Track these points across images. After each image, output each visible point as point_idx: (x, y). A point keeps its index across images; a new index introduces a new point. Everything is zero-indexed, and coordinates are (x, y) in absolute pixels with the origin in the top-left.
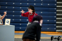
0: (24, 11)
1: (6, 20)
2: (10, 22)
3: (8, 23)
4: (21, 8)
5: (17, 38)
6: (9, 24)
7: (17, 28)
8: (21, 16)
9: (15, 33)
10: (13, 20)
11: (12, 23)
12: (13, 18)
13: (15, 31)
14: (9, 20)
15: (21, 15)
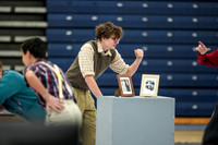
0: (207, 45)
1: (146, 78)
2: (160, 87)
3: (152, 89)
4: (195, 35)
5: (183, 141)
6: (154, 93)
7: (184, 105)
8: (195, 64)
9: (176, 124)
10: (170, 78)
11: (164, 89)
12: (169, 73)
13: (177, 116)
14: (155, 79)
15: (195, 59)
